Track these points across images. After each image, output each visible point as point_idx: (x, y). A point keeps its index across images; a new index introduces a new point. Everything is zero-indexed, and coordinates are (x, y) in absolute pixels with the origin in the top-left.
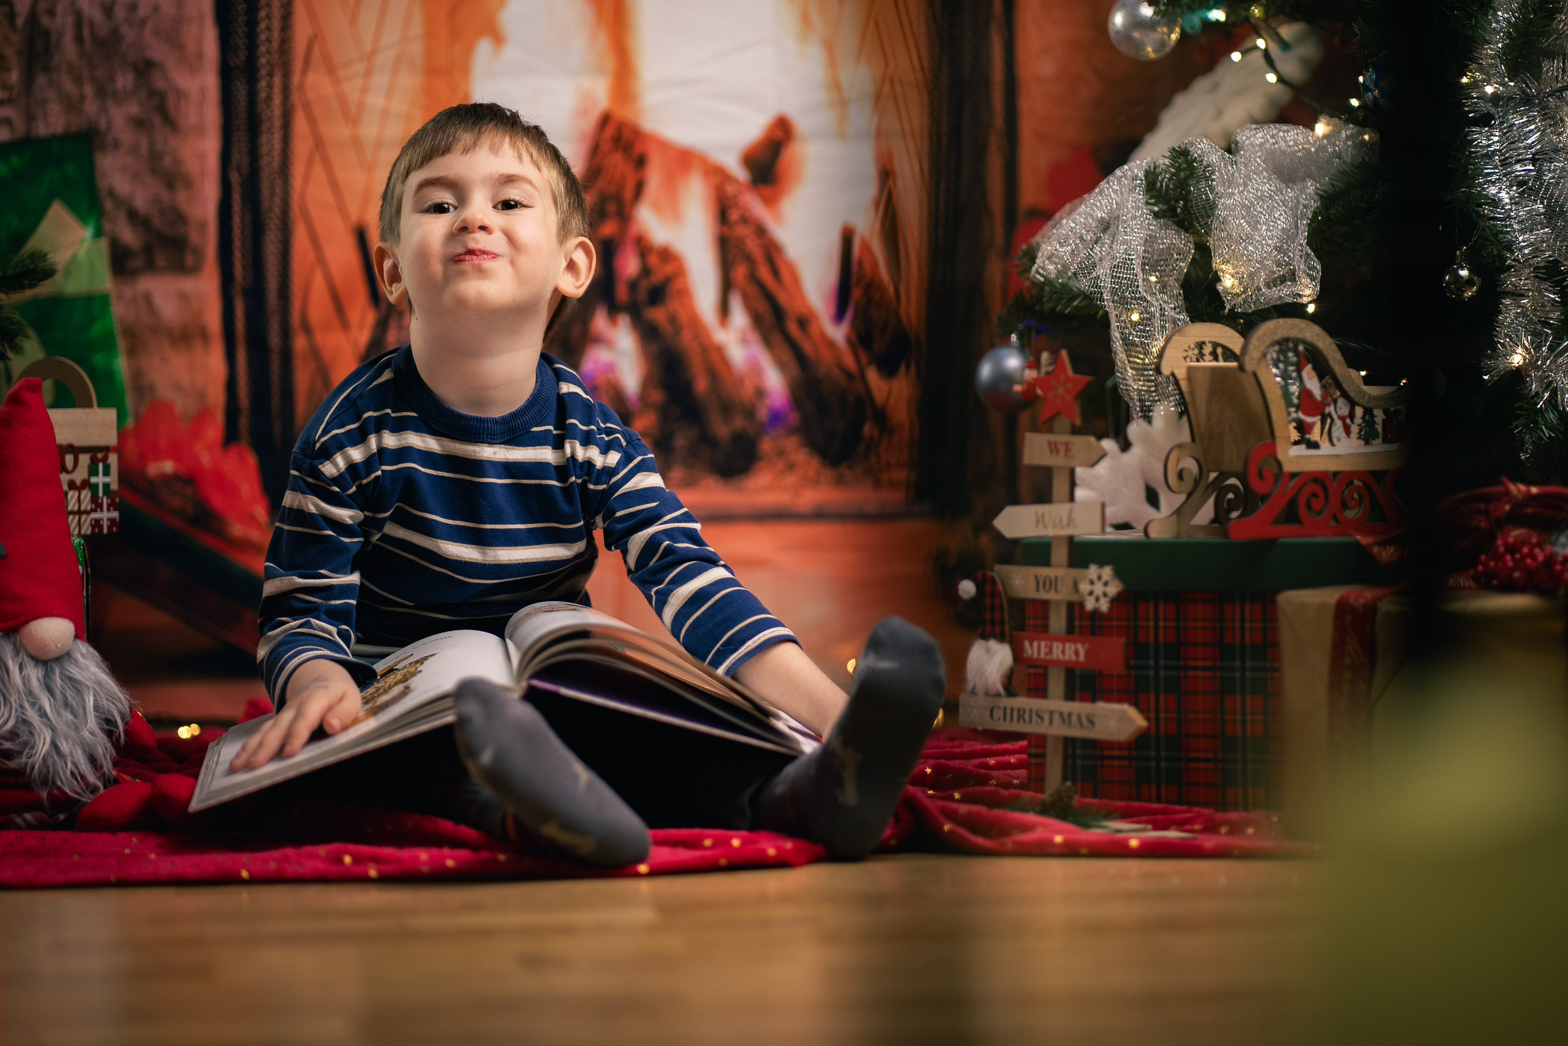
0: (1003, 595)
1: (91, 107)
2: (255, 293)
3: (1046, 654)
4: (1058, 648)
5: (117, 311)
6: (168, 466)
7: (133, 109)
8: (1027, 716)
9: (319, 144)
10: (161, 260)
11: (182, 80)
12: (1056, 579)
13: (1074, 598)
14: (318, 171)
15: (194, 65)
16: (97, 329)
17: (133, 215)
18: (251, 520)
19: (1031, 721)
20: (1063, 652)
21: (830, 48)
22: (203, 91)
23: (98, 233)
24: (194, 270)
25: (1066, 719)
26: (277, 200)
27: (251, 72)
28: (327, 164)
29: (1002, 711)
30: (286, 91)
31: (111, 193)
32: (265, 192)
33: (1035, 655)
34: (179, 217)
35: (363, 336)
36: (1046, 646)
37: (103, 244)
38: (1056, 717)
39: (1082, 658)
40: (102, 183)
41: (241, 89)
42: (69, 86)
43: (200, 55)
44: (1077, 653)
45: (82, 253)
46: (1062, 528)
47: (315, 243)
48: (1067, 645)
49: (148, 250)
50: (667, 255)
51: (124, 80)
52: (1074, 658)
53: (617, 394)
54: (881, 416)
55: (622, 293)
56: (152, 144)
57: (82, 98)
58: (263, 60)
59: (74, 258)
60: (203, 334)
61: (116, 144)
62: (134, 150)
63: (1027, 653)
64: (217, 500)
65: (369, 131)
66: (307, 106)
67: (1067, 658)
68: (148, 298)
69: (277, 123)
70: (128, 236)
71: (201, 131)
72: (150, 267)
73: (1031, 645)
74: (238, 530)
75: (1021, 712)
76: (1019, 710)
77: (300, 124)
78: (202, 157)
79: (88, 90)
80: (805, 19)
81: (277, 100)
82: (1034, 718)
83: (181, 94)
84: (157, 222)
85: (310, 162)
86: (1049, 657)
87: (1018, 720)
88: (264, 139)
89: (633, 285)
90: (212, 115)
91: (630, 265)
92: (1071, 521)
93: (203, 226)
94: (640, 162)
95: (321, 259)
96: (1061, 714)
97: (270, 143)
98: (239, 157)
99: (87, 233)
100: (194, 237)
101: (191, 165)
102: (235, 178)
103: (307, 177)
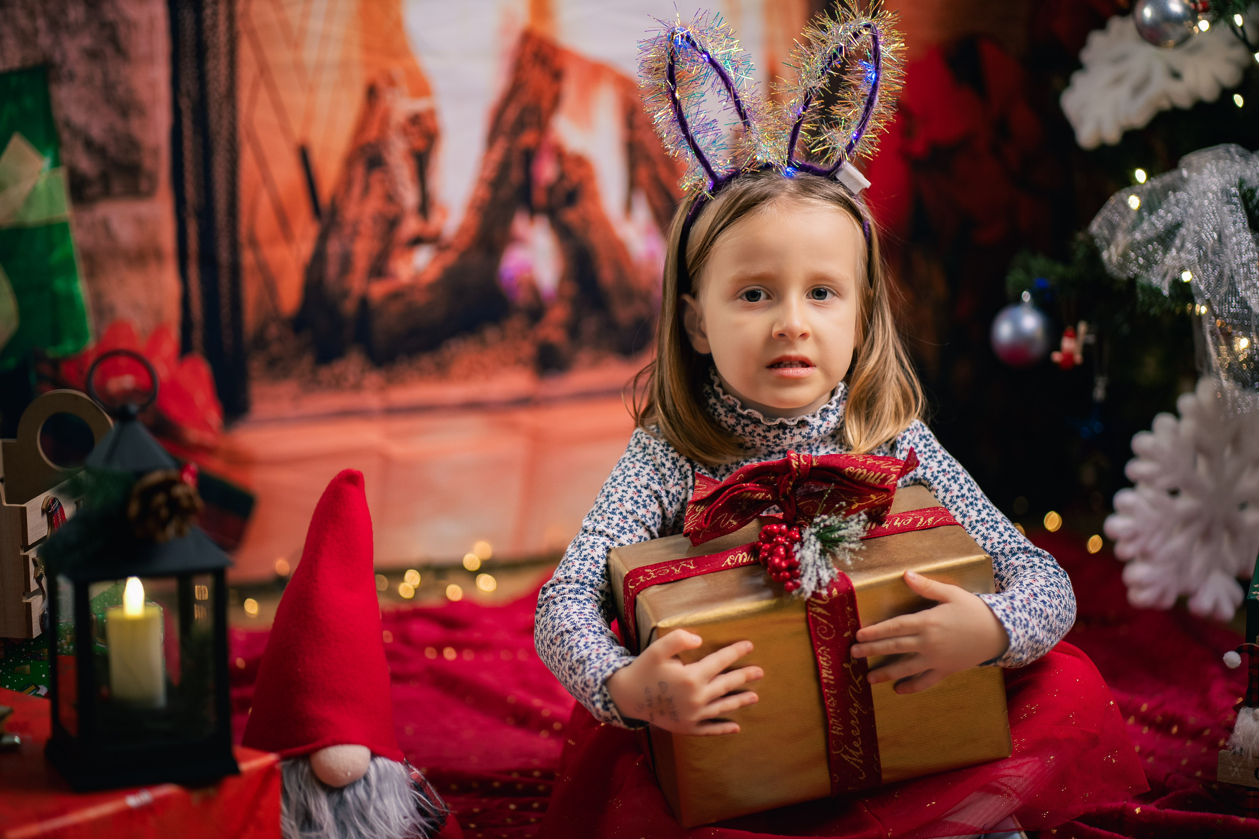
1: (45, 40)
2: (206, 214)
5: (77, 238)
6: (127, 381)
7: (86, 41)
9: (264, 69)
10: (117, 186)
11: (133, 12)
14: (263, 95)
16: (57, 256)
17: (89, 145)
18: (205, 426)
22: (152, 21)
23: (56, 163)
24: (148, 194)
26: (225, 123)
28: (272, 88)
30: (231, 18)
31: (68, 124)
32: (213, 115)
34: (132, 144)
35: (305, 248)
37: (61, 175)
40: (59, 114)
41: (188, 18)
42: (23, 21)
45: (41, 183)
47: (262, 162)
49: (105, 178)
50: (581, 161)
51: (76, 13)
53: (534, 289)
55: (539, 197)
56: (105, 74)
57: (36, 31)
59: (34, 188)
60: (158, 255)
61: (71, 76)
62: (89, 81)
64: (174, 409)
65: (310, 55)
66: (252, 33)
68: (106, 225)
69: (223, 49)
70: (86, 164)
71: (150, 59)
72: (107, 193)
74: (193, 435)
77: (245, 51)
78: (152, 85)
79: (41, 23)
81: (222, 27)
83: (131, 25)
84: (112, 150)
85: (255, 86)
88: (210, 65)
89: (551, 190)
90: (161, 44)
91: (547, 171)
93: (155, 152)
94: (557, 76)
95: (267, 179)
97: (217, 68)
98: (188, 84)
99: (45, 163)
100: (148, 163)
101: (143, 94)
102: (186, 104)
103: (253, 101)
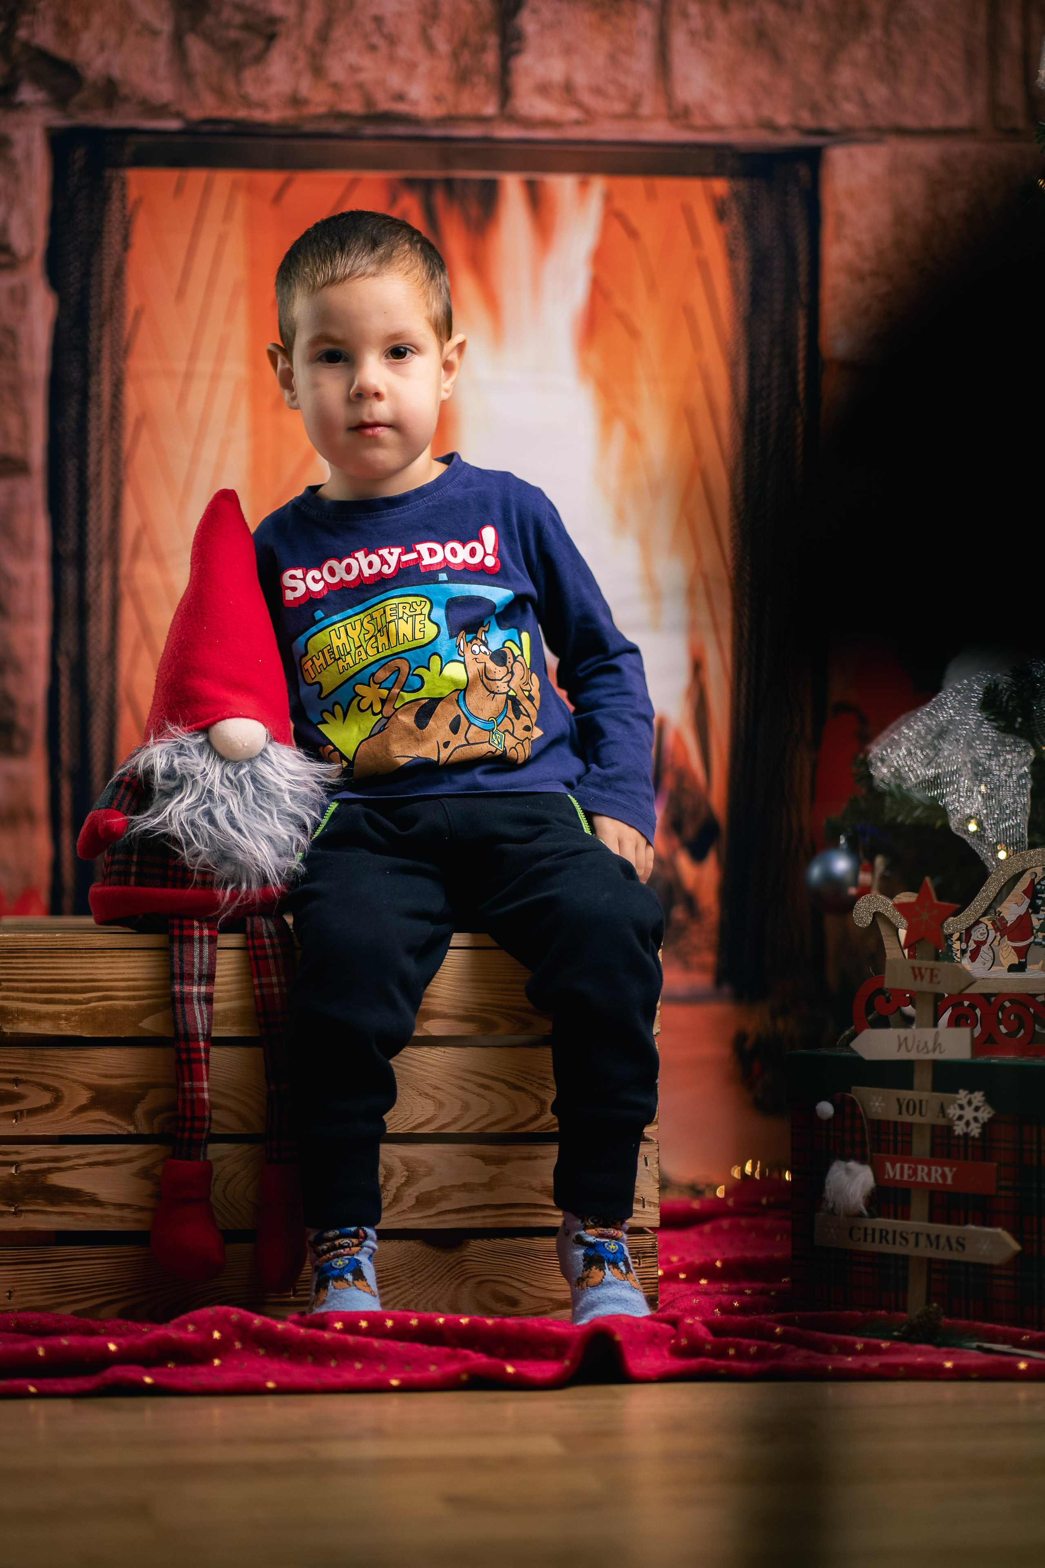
0: (863, 1115)
2: (82, 776)
3: (910, 1176)
4: (923, 1170)
8: (890, 1238)
9: (146, 631)
11: (14, 567)
12: (921, 1101)
13: (941, 1121)
14: (145, 658)
15: (25, 551)
19: (894, 1243)
20: (929, 1174)
21: (645, 543)
22: (33, 578)
24: (21, 753)
25: (934, 1241)
26: (105, 683)
27: (81, 560)
29: (862, 1231)
30: (115, 579)
32: (92, 676)
33: (898, 1177)
34: (8, 701)
36: (910, 1168)
38: (923, 1240)
39: (949, 1181)
41: (70, 577)
43: (31, 544)
44: (944, 1176)
46: (928, 1052)
48: (933, 1168)
52: (940, 1181)
54: (690, 902)
58: (93, 550)
60: (30, 816)
63: (889, 1176)
66: (135, 595)
67: (933, 1180)
69: (106, 610)
71: (30, 617)
73: (893, 1167)
75: (884, 1233)
76: (881, 1231)
77: (128, 613)
78: (31, 643)
80: (620, 515)
81: (105, 588)
82: (898, 1239)
83: (13, 582)
85: (137, 648)
86: (913, 1179)
87: (881, 1242)
88: (92, 624)
90: (41, 602)
92: (937, 1046)
93: (31, 711)
96: (928, 1236)
97: (98, 629)
98: (68, 642)
100: (22, 720)
101: (21, 650)
102: (64, 664)
103: (134, 663)
